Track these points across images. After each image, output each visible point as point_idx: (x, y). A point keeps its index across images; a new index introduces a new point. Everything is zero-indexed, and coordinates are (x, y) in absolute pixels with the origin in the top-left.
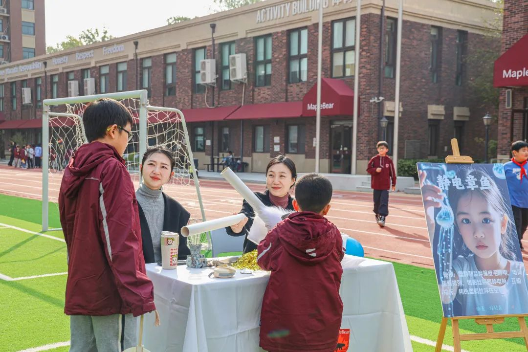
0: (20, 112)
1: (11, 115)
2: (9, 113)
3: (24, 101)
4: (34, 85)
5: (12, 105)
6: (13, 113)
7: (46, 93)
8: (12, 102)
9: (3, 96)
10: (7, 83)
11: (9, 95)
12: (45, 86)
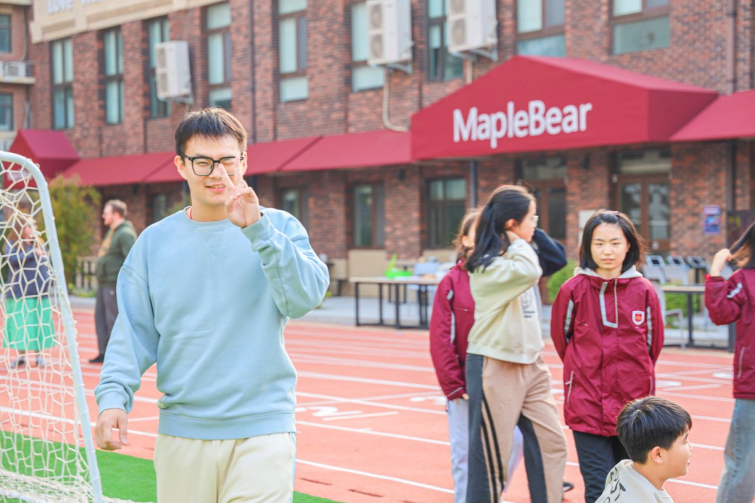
0: (140, 129)
1: (100, 138)
2: (93, 132)
3: (165, 88)
4: (197, 32)
5: (104, 107)
6: (108, 132)
7: (253, 53)
8: (103, 95)
9: (70, 77)
10: (83, 34)
11: (91, 74)
12: (245, 31)
